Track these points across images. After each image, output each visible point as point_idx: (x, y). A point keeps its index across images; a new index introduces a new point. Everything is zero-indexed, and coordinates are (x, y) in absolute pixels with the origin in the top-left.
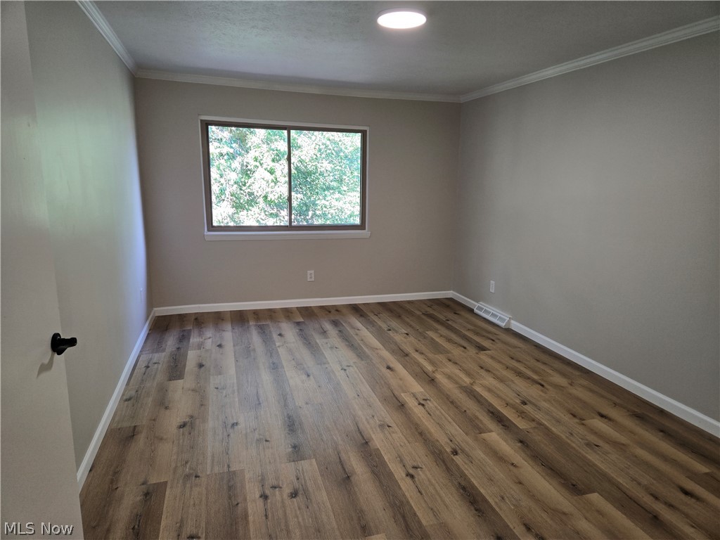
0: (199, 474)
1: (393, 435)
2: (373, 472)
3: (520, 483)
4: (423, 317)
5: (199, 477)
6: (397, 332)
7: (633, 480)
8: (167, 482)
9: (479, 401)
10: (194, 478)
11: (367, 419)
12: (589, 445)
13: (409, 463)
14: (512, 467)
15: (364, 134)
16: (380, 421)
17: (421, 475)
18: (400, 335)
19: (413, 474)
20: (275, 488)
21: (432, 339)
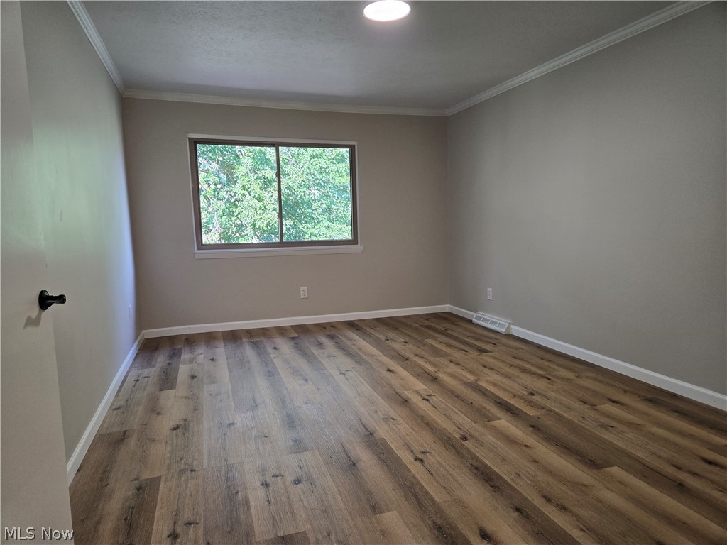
0: (195, 468)
1: (398, 426)
2: (380, 459)
3: (536, 461)
4: (421, 328)
5: (195, 471)
6: (395, 341)
7: (653, 454)
8: (160, 477)
9: (485, 395)
10: (189, 472)
11: (370, 414)
12: (602, 426)
13: (417, 448)
14: (524, 448)
15: (352, 148)
16: (383, 415)
17: (430, 459)
18: (398, 343)
19: (422, 458)
20: (277, 476)
21: (432, 345)
